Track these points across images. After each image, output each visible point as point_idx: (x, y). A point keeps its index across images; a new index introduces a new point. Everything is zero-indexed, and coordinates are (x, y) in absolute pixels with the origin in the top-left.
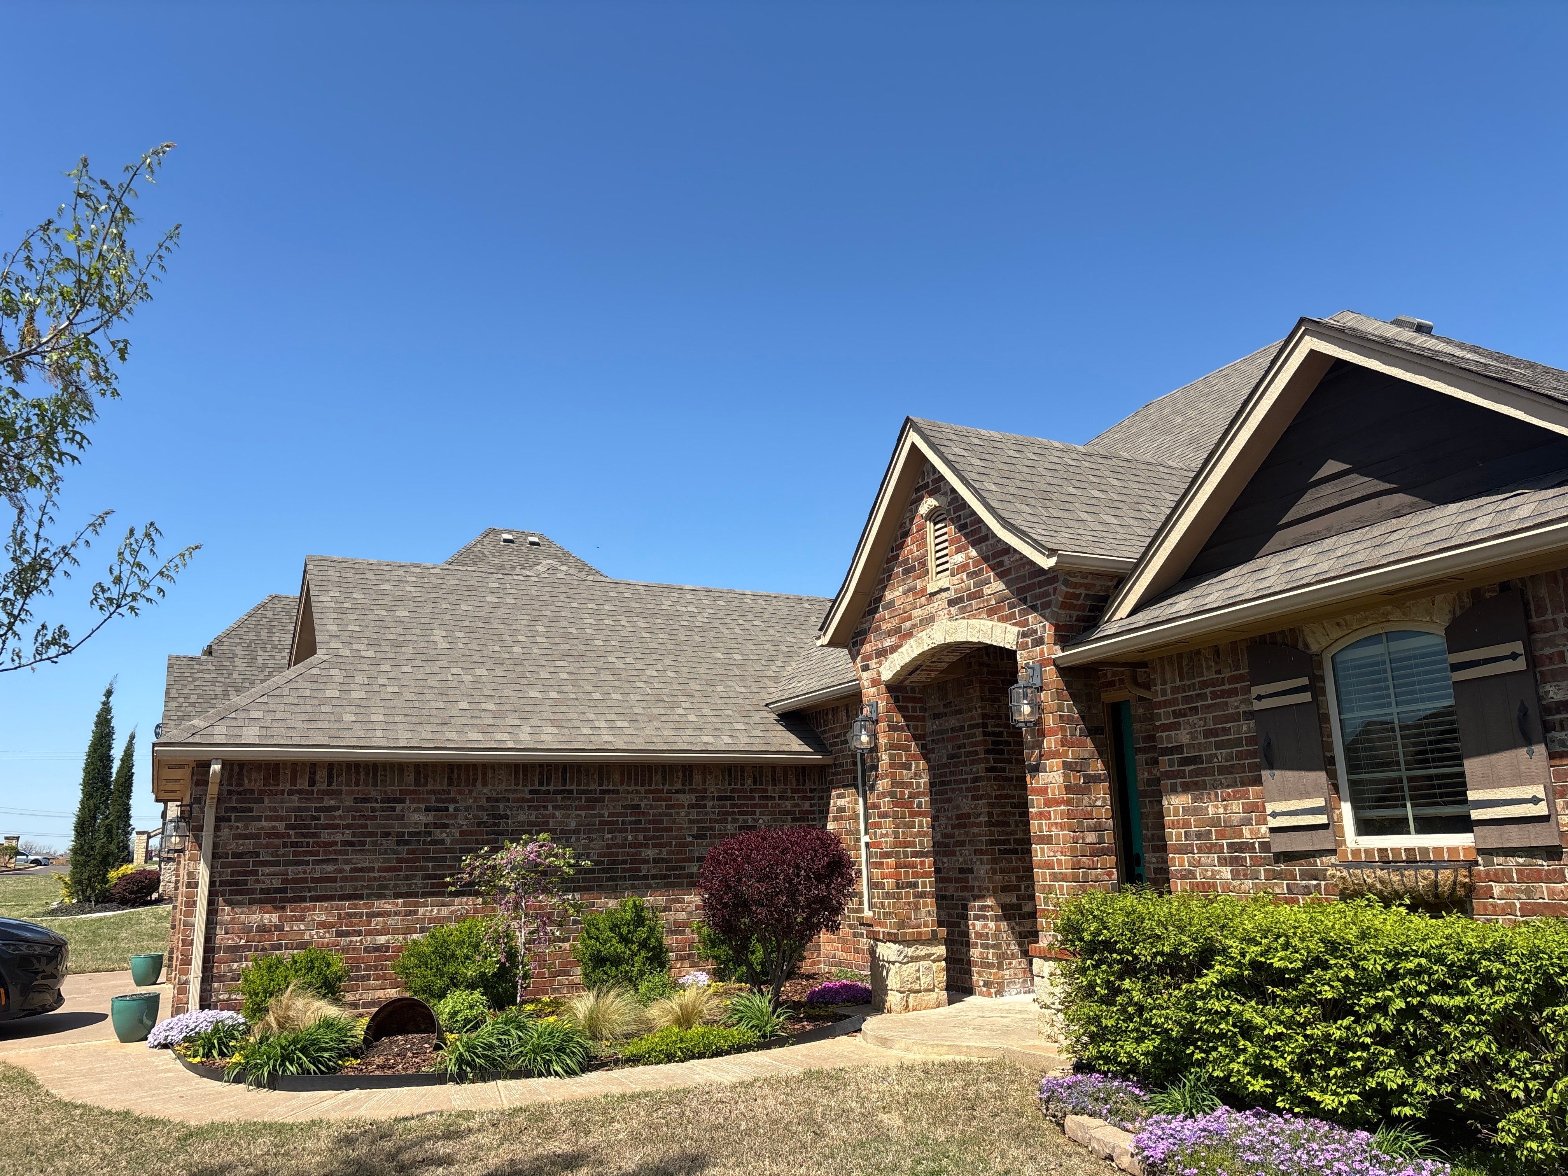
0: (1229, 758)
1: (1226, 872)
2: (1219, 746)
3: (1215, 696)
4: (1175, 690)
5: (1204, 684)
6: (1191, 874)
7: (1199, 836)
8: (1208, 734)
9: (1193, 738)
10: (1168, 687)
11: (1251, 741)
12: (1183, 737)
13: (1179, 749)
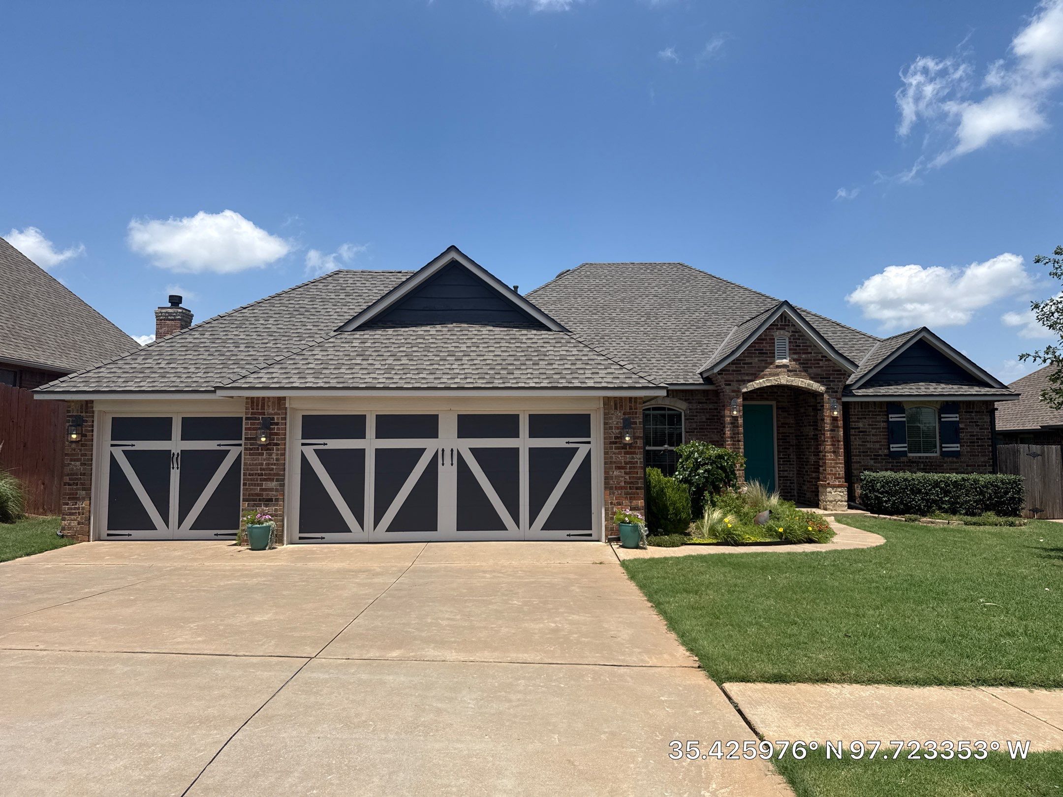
0: (876, 432)
1: (872, 462)
2: (872, 429)
3: (872, 415)
4: (858, 412)
5: (869, 412)
6: (860, 462)
7: (863, 452)
8: (869, 425)
9: (864, 425)
10: (856, 411)
11: (883, 428)
12: (861, 425)
13: (859, 428)
